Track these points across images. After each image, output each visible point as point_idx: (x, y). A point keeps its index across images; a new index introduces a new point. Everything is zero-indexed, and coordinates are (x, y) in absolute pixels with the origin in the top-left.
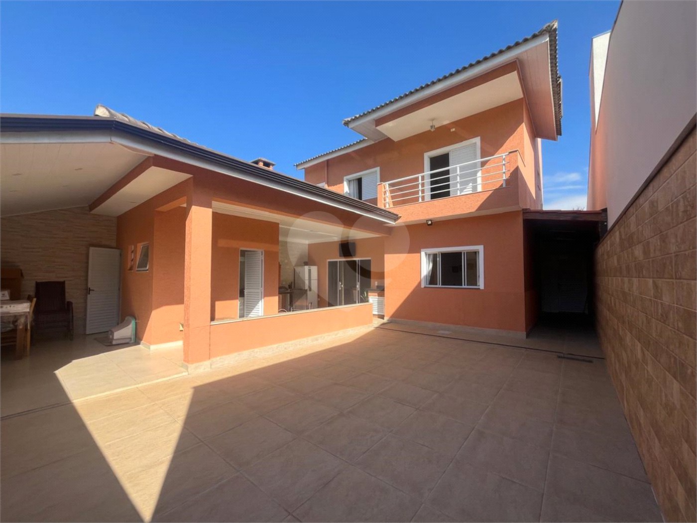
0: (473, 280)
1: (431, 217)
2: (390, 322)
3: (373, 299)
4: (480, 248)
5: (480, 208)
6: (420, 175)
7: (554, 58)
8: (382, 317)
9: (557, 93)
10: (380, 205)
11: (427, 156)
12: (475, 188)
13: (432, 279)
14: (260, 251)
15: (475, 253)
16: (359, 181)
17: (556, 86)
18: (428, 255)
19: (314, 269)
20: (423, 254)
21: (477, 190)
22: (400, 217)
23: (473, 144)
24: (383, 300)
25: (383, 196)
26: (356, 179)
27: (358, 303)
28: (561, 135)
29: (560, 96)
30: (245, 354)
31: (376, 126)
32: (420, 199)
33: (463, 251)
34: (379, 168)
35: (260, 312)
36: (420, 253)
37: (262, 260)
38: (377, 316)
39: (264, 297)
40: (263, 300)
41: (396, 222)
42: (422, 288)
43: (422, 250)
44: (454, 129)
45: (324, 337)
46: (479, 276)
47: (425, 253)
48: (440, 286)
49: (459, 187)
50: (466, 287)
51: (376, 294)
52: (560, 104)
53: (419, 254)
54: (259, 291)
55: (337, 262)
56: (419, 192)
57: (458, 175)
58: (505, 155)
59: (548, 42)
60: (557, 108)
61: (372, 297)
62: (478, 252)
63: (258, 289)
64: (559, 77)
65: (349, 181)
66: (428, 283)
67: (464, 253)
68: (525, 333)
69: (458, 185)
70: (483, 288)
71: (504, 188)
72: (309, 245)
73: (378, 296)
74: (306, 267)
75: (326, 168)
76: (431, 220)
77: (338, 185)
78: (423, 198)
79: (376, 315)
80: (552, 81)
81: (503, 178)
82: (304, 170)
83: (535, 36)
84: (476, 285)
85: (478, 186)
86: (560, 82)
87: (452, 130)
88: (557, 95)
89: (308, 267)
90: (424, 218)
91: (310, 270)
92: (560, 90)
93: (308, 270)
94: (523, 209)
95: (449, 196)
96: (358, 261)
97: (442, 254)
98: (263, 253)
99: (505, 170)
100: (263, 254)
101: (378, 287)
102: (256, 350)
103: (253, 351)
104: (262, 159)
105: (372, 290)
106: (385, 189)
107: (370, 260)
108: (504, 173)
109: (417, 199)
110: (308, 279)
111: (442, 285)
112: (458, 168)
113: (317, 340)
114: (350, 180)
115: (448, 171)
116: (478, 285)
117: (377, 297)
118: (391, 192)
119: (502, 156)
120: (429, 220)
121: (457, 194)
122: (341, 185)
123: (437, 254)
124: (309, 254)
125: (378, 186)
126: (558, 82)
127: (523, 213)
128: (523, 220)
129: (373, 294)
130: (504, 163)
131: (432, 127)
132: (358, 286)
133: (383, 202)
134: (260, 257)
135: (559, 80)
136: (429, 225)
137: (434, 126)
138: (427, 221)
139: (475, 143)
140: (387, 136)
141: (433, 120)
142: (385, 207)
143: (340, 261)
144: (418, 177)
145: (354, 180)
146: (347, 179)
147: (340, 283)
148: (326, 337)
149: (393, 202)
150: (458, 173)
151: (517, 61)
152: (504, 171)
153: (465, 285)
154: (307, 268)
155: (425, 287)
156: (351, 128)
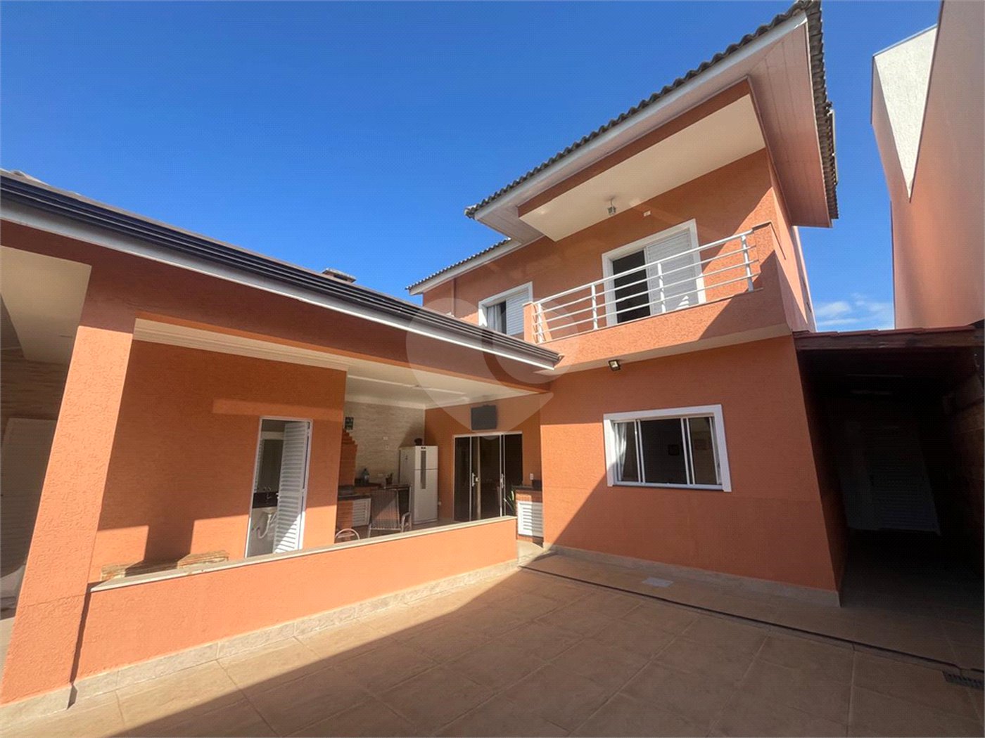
0: (707, 472)
1: (617, 353)
2: (554, 553)
3: (524, 506)
4: (716, 411)
5: (707, 334)
6: (593, 285)
7: (818, 65)
8: (539, 541)
9: (826, 137)
10: (529, 339)
11: (607, 258)
12: (694, 297)
13: (628, 469)
14: (305, 420)
15: (707, 420)
16: (502, 306)
17: (825, 121)
18: (617, 425)
19: (432, 452)
20: (607, 423)
21: (698, 302)
22: (563, 357)
23: (684, 231)
24: (540, 508)
25: (534, 324)
26: (497, 305)
27: (503, 515)
28: (837, 218)
29: (832, 142)
30: (189, 656)
31: (520, 216)
32: (596, 326)
33: (682, 416)
34: (531, 283)
35: (296, 541)
36: (603, 422)
37: (308, 438)
38: (531, 539)
39: (307, 507)
40: (304, 513)
41: (556, 367)
42: (610, 487)
43: (605, 415)
44: (649, 213)
45: (403, 596)
46: (719, 465)
47: (612, 421)
48: (644, 484)
49: (663, 298)
50: (694, 486)
51: (530, 497)
52: (833, 158)
53: (601, 424)
54: (298, 495)
55: (469, 438)
56: (592, 314)
57: (659, 277)
58: (746, 235)
59: (807, 24)
60: (828, 165)
61: (521, 502)
62: (713, 418)
63: (298, 491)
64: (830, 105)
65: (487, 308)
66: (620, 478)
67: (685, 420)
68: (837, 593)
69: (662, 295)
70: (730, 490)
71: (750, 293)
72: (427, 411)
73: (533, 501)
74: (416, 447)
75: (452, 292)
76: (617, 361)
77: (470, 315)
78: (602, 323)
79: (529, 536)
80: (817, 113)
81: (747, 274)
82: (422, 295)
83: (779, 21)
84: (715, 483)
85: (699, 293)
86: (831, 115)
87: (645, 215)
88: (826, 139)
89: (420, 447)
90: (603, 357)
91: (423, 454)
92: (831, 130)
93: (420, 453)
94: (793, 332)
95: (649, 315)
96: (502, 436)
97: (641, 422)
98: (311, 424)
99: (749, 260)
100: (311, 427)
101: (534, 482)
102: (220, 643)
103: (210, 647)
104: (331, 270)
105: (522, 489)
106: (536, 312)
107: (521, 435)
108: (748, 265)
109: (590, 325)
110: (420, 468)
111: (646, 482)
112: (659, 267)
113: (385, 603)
114: (488, 305)
115: (644, 271)
116: (718, 482)
117: (531, 503)
118: (547, 316)
119: (740, 237)
120: (614, 361)
121: (661, 311)
122: (474, 315)
123: (633, 423)
124: (426, 426)
125: (525, 308)
126: (828, 114)
127: (795, 339)
128: (797, 353)
129: (524, 496)
130: (745, 248)
131: (610, 210)
132: (501, 481)
133: (534, 333)
134: (306, 433)
135: (829, 111)
136: (613, 369)
137: (615, 209)
138: (609, 362)
139: (688, 229)
140: (542, 234)
141: (612, 199)
142: (537, 341)
143: (472, 438)
144: (590, 289)
145: (494, 306)
146: (483, 305)
147: (473, 475)
148: (408, 597)
149: (551, 332)
150: (660, 273)
151: (749, 80)
152: (747, 262)
153: (691, 483)
154: (418, 449)
155: (613, 486)
156: (478, 220)
